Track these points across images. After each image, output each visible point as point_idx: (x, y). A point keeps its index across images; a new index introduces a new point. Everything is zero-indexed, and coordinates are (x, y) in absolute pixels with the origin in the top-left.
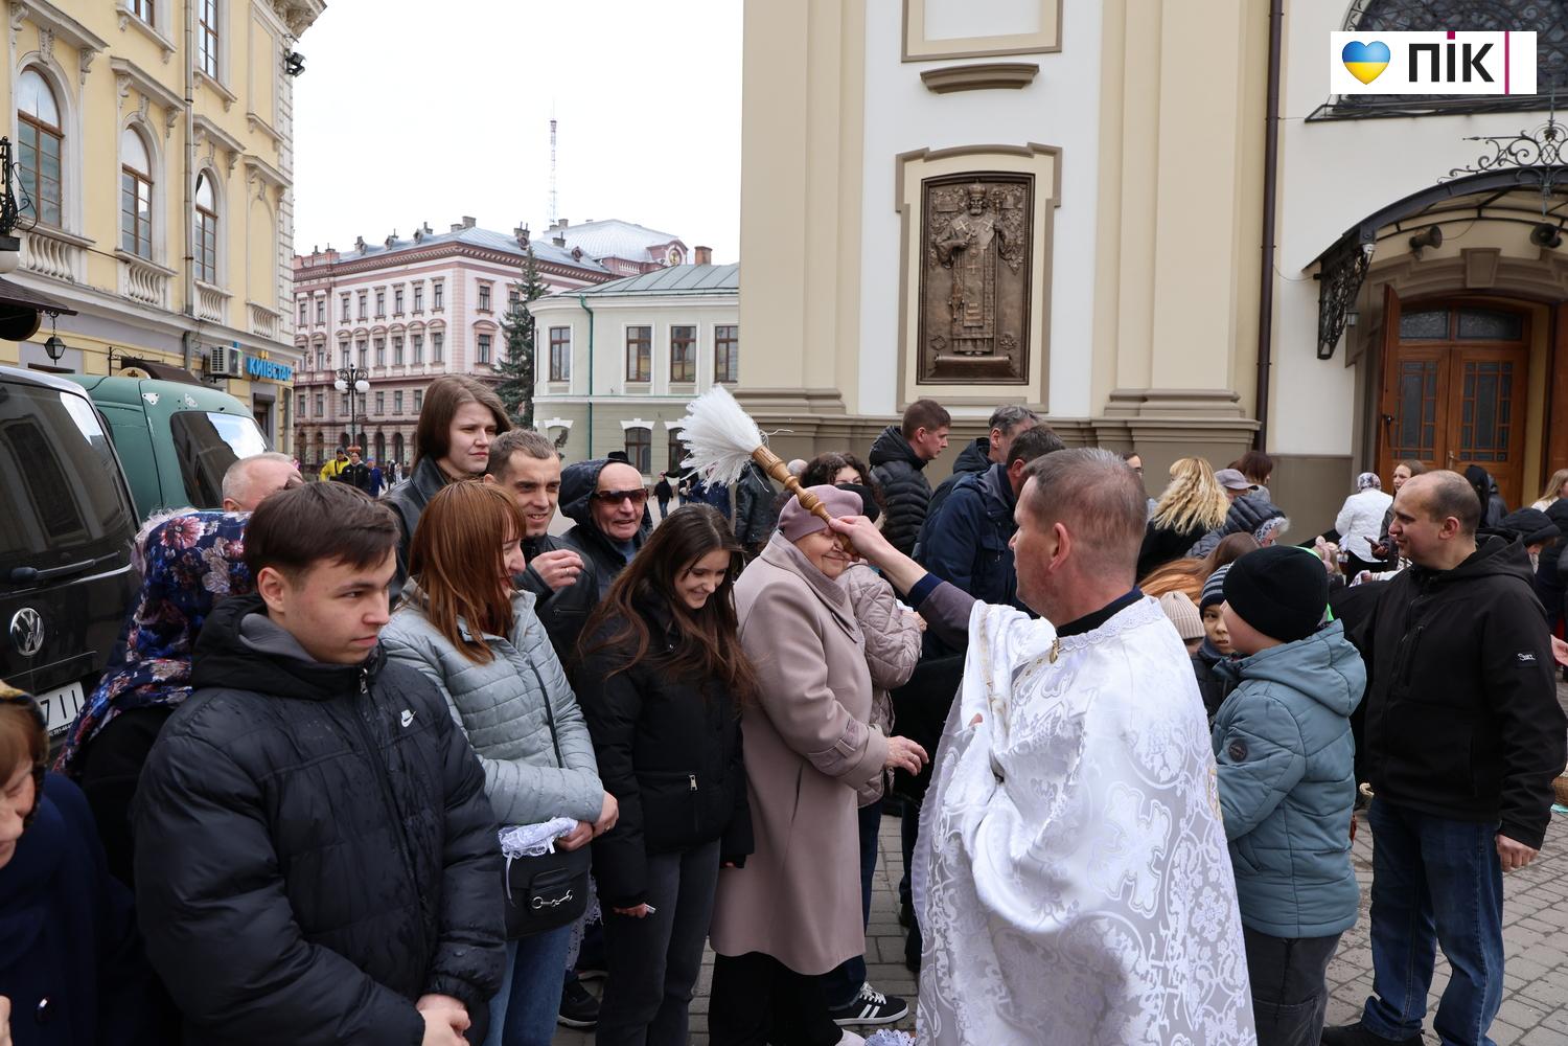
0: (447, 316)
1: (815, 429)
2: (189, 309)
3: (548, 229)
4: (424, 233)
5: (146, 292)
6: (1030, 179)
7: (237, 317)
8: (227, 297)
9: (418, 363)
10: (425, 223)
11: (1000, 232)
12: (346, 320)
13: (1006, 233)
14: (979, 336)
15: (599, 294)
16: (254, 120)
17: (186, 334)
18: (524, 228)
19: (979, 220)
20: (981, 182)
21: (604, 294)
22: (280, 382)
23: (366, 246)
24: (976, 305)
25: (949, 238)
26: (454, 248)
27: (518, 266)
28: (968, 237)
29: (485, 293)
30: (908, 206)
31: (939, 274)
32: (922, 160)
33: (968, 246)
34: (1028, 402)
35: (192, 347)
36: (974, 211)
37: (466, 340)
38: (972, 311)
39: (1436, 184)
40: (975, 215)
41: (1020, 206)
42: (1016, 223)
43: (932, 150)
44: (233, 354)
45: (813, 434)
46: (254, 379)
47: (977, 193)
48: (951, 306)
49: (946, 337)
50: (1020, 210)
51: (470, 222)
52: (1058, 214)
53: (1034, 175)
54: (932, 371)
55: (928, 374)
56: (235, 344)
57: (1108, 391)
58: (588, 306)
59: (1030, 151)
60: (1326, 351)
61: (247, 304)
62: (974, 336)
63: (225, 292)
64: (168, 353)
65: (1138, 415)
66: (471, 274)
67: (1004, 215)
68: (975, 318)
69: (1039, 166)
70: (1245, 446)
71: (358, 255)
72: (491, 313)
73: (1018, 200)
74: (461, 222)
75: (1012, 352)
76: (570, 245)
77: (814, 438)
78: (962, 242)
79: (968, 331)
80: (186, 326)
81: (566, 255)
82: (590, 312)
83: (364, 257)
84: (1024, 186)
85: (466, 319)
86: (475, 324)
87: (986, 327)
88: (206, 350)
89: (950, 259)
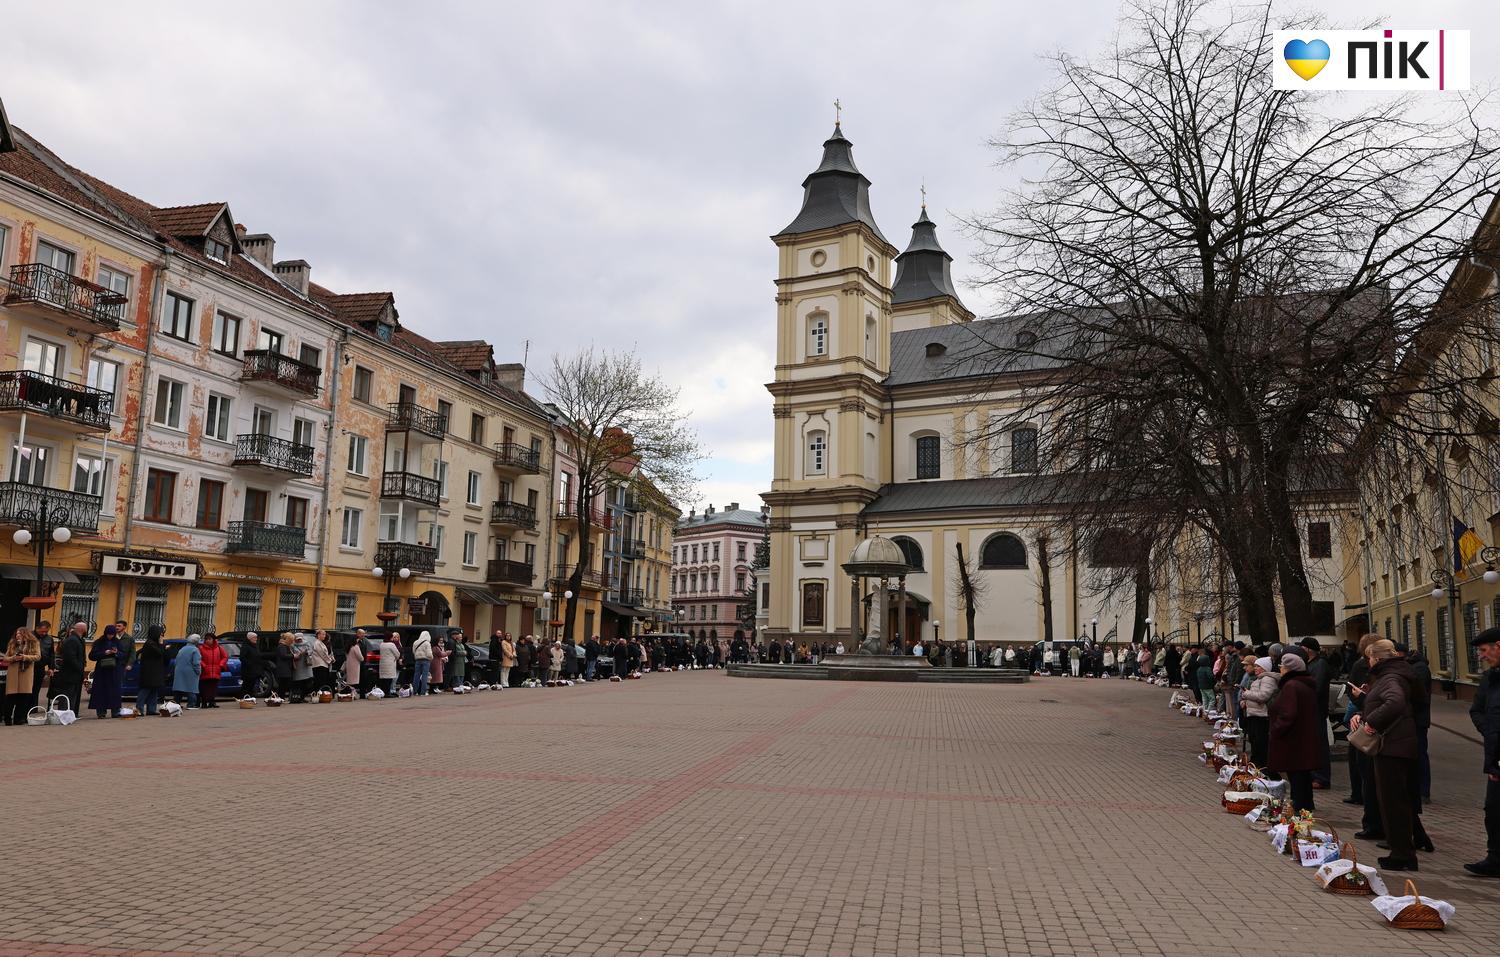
0: (721, 564)
4: (710, 511)
6: (823, 585)
9: (704, 590)
10: (711, 504)
11: (818, 595)
14: (814, 616)
19: (814, 593)
20: (814, 585)
25: (809, 596)
26: (726, 523)
27: (761, 532)
28: (812, 596)
29: (742, 549)
30: (801, 589)
31: (806, 604)
32: (804, 580)
33: (812, 598)
34: (822, 629)
37: (731, 576)
40: (813, 591)
41: (821, 590)
42: (820, 593)
47: (814, 587)
48: (809, 610)
49: (808, 616)
51: (735, 506)
52: (828, 592)
54: (806, 624)
59: (823, 579)
66: (734, 540)
67: (818, 591)
69: (824, 582)
72: (745, 561)
74: (731, 506)
75: (820, 619)
79: (812, 615)
85: (731, 564)
86: (736, 567)
89: (809, 600)
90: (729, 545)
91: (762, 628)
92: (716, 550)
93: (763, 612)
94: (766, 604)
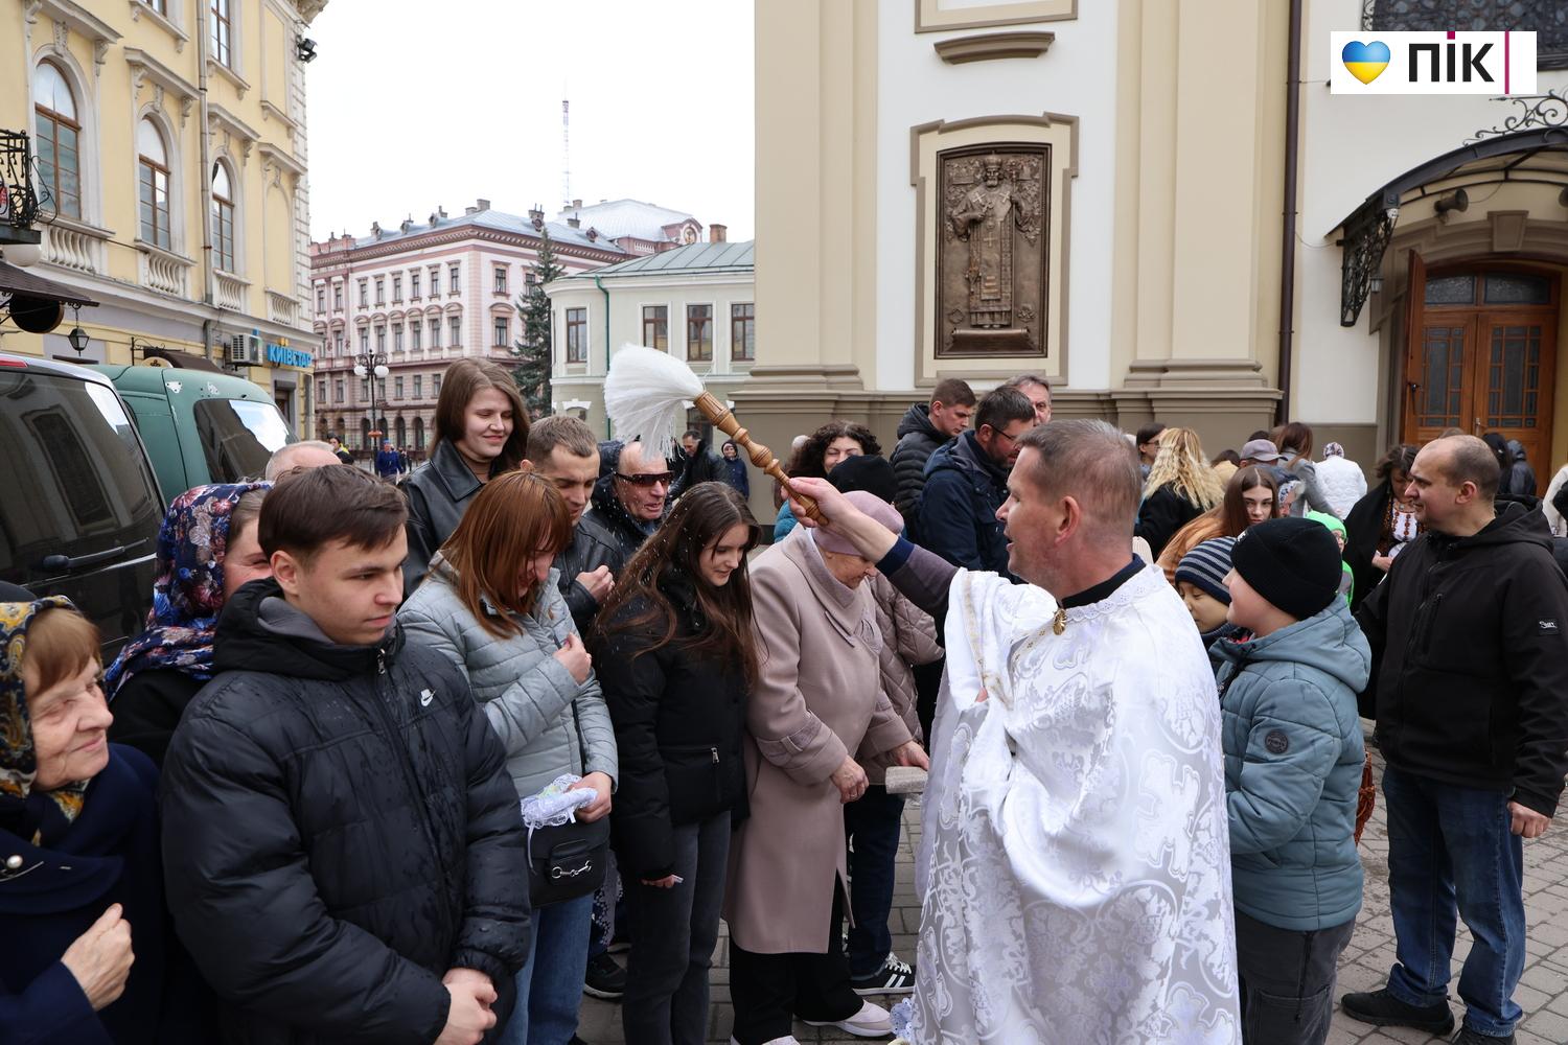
0: (464, 299)
1: (832, 406)
2: (208, 298)
3: (562, 209)
4: (439, 217)
5: (166, 282)
6: (1047, 149)
7: (255, 305)
8: (246, 285)
9: (436, 347)
10: (440, 207)
11: (1017, 204)
12: (364, 306)
13: (1023, 204)
14: (996, 309)
15: (614, 275)
16: (268, 108)
17: (206, 323)
18: (538, 210)
19: (995, 192)
20: (997, 153)
21: (619, 274)
22: (302, 369)
23: (382, 232)
24: (993, 277)
25: (965, 211)
26: (469, 231)
27: (534, 248)
28: (985, 209)
29: (501, 276)
30: (924, 179)
31: (955, 247)
32: (936, 132)
33: (985, 218)
34: (1047, 375)
35: (213, 335)
36: (990, 183)
37: (483, 323)
38: (990, 284)
39: (1462, 146)
40: (991, 186)
41: (1037, 177)
42: (1033, 194)
43: (947, 121)
44: (253, 342)
45: (831, 411)
46: (275, 366)
47: (993, 164)
48: (968, 279)
49: (964, 310)
50: (1037, 180)
51: (484, 204)
52: (1075, 184)
53: (1050, 145)
54: (950, 345)
55: (947, 348)
56: (255, 332)
57: (1129, 363)
58: (603, 287)
59: (1047, 120)
60: (1349, 318)
61: (266, 292)
62: (992, 309)
63: (244, 280)
64: (189, 343)
65: (1159, 386)
66: (487, 257)
67: (1021, 186)
68: (993, 291)
69: (1055, 136)
70: (1267, 416)
71: (374, 241)
72: (507, 296)
73: (1034, 170)
74: (475, 205)
75: (1030, 325)
76: (585, 226)
77: (832, 414)
78: (978, 214)
79: (986, 304)
80: (207, 315)
81: (581, 236)
82: (606, 292)
83: (379, 242)
84: (1041, 156)
85: (483, 303)
86: (492, 307)
87: (1003, 302)
88: (227, 339)
89: (967, 231)
90: (475, 266)
91: (567, 405)
92: (454, 276)
93: (569, 371)
94: (574, 356)
